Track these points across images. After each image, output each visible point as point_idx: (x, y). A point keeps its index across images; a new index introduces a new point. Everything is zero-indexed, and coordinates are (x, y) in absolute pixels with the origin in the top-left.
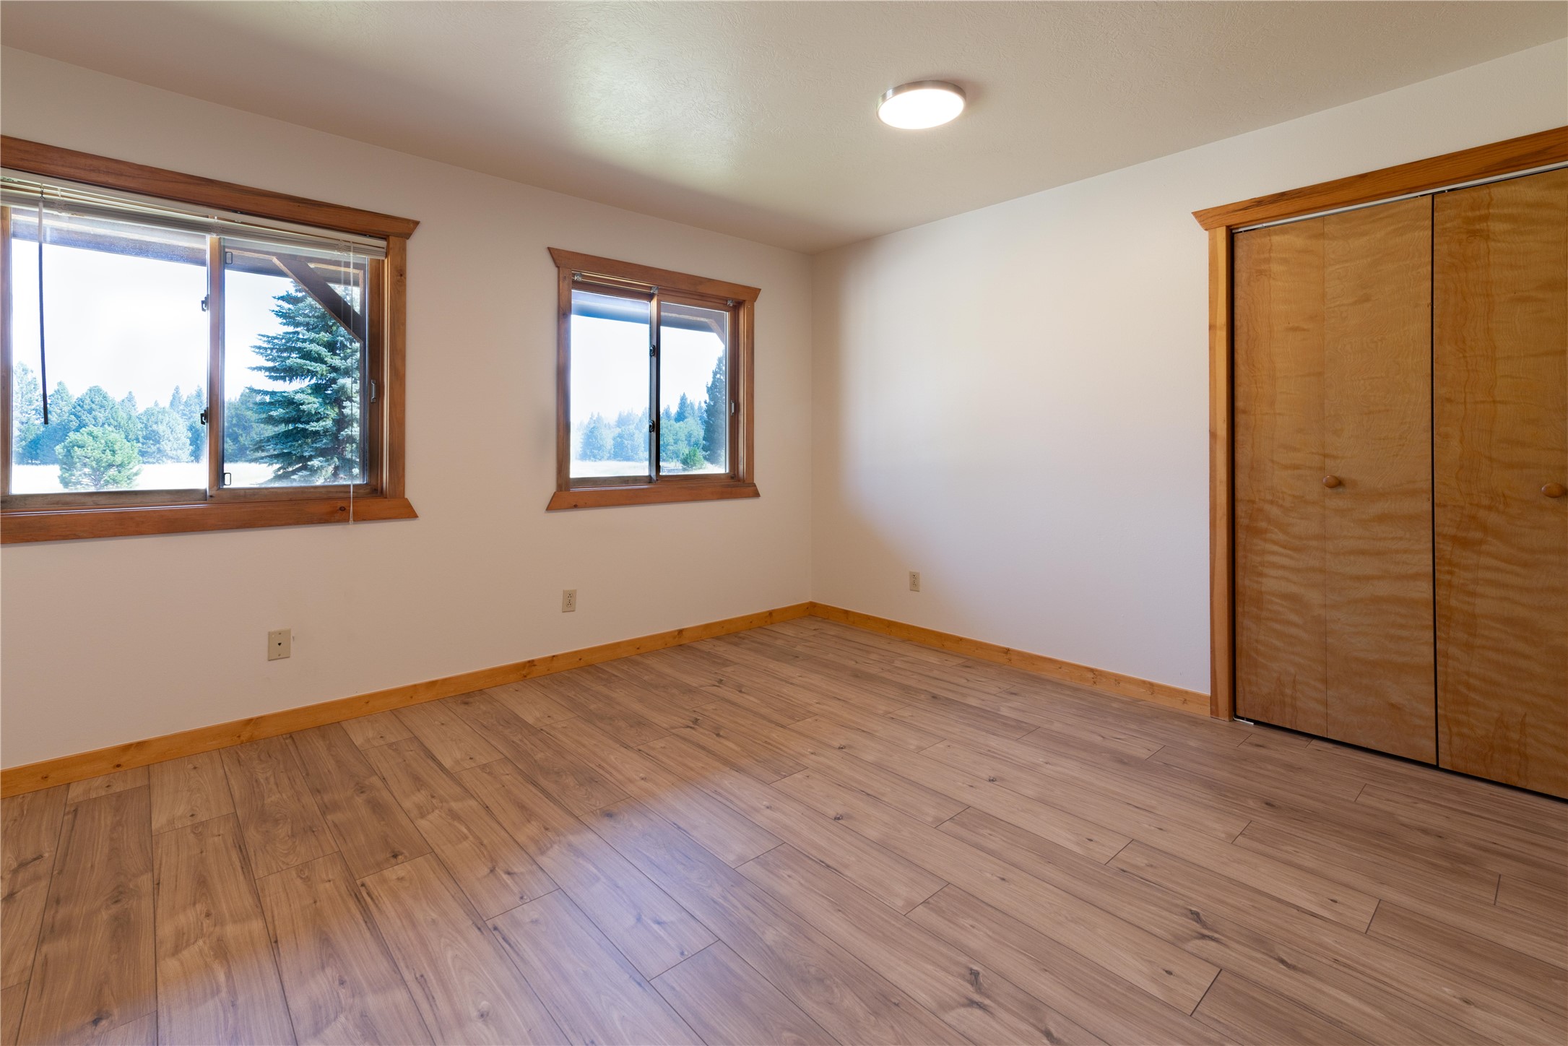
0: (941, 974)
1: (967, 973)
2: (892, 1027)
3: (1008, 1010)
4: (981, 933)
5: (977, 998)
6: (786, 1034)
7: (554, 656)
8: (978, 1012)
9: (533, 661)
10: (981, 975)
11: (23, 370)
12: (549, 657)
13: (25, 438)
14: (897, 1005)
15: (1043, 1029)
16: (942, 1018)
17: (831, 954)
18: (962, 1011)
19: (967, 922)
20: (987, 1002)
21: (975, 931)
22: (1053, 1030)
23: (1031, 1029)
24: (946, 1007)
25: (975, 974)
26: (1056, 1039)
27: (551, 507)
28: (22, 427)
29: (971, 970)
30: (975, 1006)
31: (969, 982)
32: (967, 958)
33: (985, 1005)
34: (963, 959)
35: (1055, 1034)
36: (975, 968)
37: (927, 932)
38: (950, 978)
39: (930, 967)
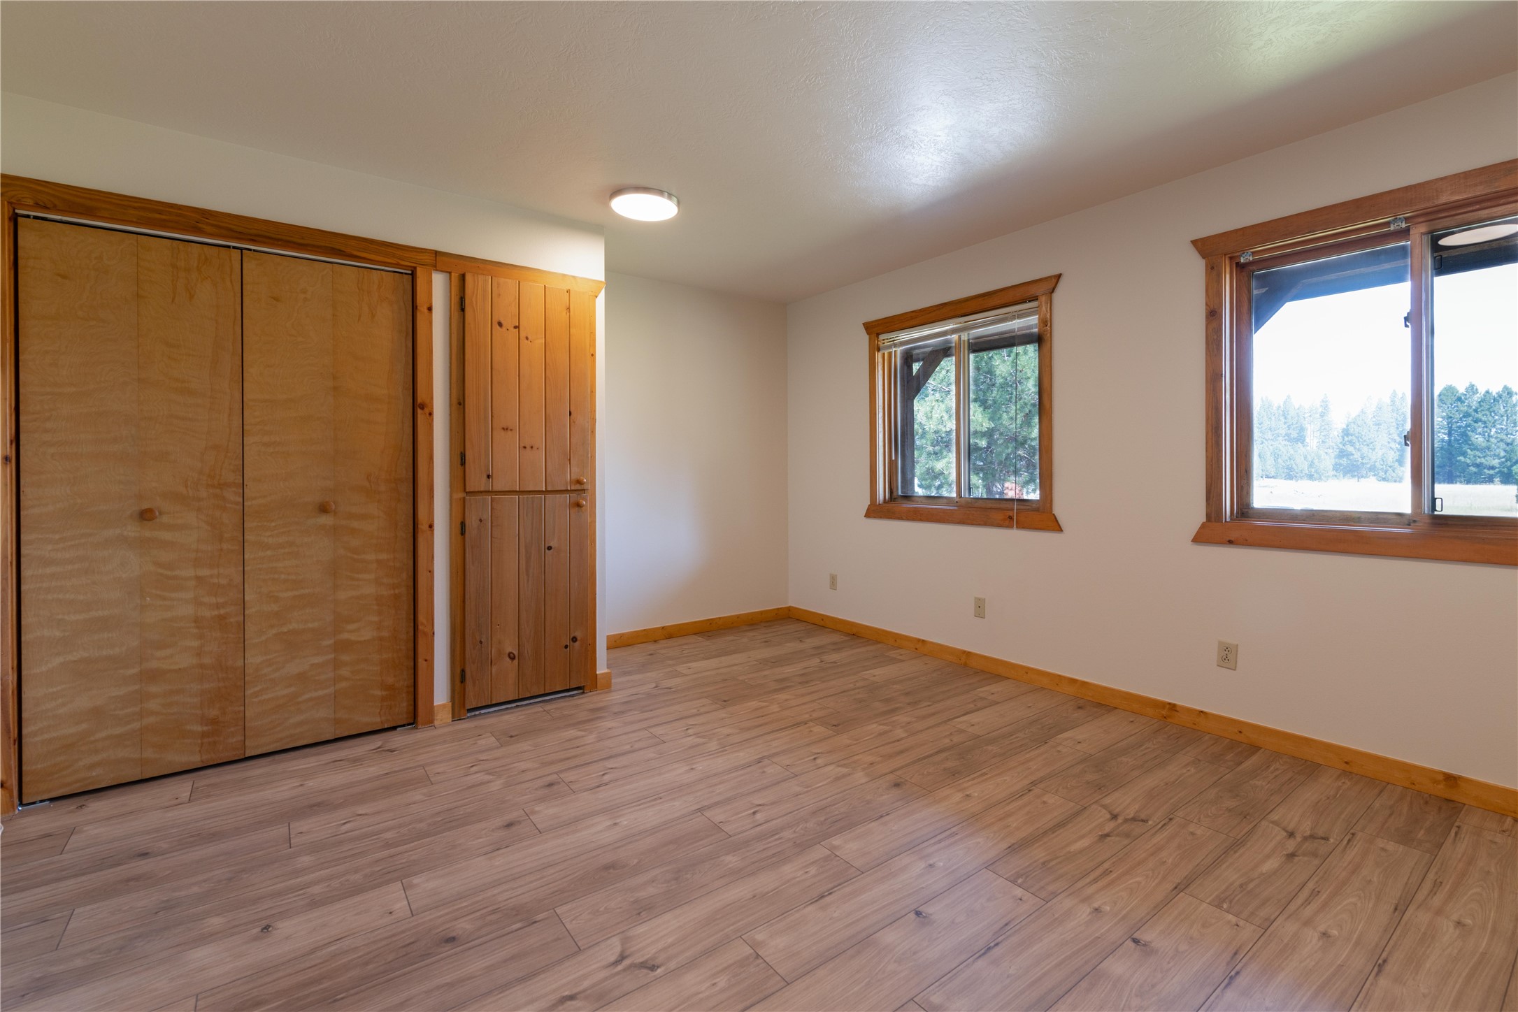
0: (660, 945)
1: (657, 962)
2: (620, 908)
3: (606, 979)
4: (703, 989)
5: (627, 962)
6: (636, 861)
7: (1202, 712)
8: (613, 959)
9: (1174, 705)
10: (650, 972)
11: (1508, 394)
12: (1196, 710)
13: (1510, 458)
14: (639, 914)
15: (578, 996)
16: (617, 936)
17: (702, 887)
18: (618, 949)
19: (722, 981)
20: (620, 968)
21: (708, 984)
22: (573, 1003)
23: (581, 988)
24: (625, 941)
25: (653, 968)
26: (565, 1001)
27: (1200, 538)
28: (1507, 448)
29: (658, 967)
30: (619, 959)
31: (646, 961)
32: (673, 968)
33: (617, 966)
34: (672, 965)
35: (569, 1003)
36: (659, 970)
37: (715, 947)
38: (654, 950)
39: (670, 940)
